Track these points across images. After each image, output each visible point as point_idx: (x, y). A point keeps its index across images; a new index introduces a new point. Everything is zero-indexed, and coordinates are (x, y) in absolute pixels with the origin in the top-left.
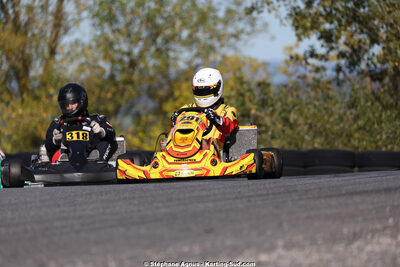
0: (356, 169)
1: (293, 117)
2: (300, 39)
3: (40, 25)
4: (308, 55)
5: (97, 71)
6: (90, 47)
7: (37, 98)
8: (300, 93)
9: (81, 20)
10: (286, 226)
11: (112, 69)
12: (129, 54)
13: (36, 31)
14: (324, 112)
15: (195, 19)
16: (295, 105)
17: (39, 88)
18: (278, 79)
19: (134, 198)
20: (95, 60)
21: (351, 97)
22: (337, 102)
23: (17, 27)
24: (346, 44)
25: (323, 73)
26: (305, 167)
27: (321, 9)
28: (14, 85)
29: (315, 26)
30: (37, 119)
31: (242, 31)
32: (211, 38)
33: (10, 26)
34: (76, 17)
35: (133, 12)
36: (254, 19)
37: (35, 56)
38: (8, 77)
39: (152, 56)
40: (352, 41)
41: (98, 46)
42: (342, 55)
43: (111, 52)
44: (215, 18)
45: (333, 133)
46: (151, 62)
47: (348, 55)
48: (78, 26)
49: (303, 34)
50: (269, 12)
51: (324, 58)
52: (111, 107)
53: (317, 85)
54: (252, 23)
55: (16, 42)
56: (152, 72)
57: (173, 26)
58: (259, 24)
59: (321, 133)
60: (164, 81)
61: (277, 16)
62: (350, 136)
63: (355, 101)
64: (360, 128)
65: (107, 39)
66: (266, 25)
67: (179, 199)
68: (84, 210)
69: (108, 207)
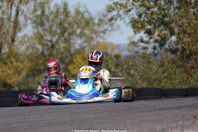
0: (163, 97)
1: (132, 72)
2: (135, 33)
3: (7, 27)
4: (140, 41)
5: (35, 50)
6: (32, 38)
7: (5, 63)
8: (136, 60)
9: (27, 25)
10: (129, 126)
11: (43, 49)
12: (51, 41)
13: (5, 30)
14: (148, 69)
15: (83, 24)
16: (133, 66)
17: (6, 58)
18: (125, 53)
19: (53, 112)
20: (34, 44)
21: (161, 61)
22: (154, 64)
24: (158, 36)
25: (147, 50)
27: (146, 19)
29: (143, 27)
30: (6, 74)
31: (107, 30)
32: (91, 33)
34: (25, 23)
35: (53, 20)
36: (113, 24)
37: (4, 43)
39: (63, 42)
40: (161, 34)
41: (36, 37)
42: (156, 41)
43: (42, 41)
44: (94, 23)
45: (152, 80)
46: (62, 45)
47: (159, 41)
48: (26, 27)
49: (137, 31)
50: (120, 20)
51: (147, 42)
52: (42, 68)
53: (144, 57)
54: (112, 26)
56: (62, 50)
57: (73, 27)
58: (115, 26)
59: (146, 79)
60: (68, 55)
61: (124, 22)
62: (160, 81)
63: (163, 63)
64: (165, 77)
65: (40, 34)
66: (118, 26)
67: (76, 113)
68: (29, 118)
69: (41, 117)
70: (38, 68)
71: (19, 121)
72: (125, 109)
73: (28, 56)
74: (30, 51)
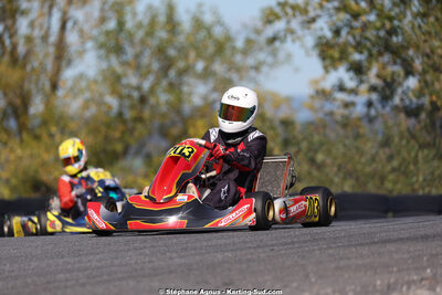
0: (390, 214)
1: (320, 157)
2: (326, 69)
3: (41, 57)
4: (336, 88)
5: (104, 109)
6: (95, 81)
7: (37, 138)
8: (328, 131)
9: (84, 51)
10: (313, 280)
11: (121, 106)
12: (139, 88)
13: (36, 64)
14: (354, 151)
15: (211, 49)
16: (322, 144)
17: (40, 126)
18: (303, 116)
19: (145, 248)
20: (101, 95)
21: (384, 135)
22: (368, 140)
23: (15, 60)
24: (378, 76)
25: (351, 109)
27: (350, 39)
28: (12, 123)
29: (343, 56)
31: (263, 63)
33: (6, 58)
34: (80, 49)
35: (143, 42)
36: (276, 49)
37: (34, 91)
38: (5, 115)
39: (165, 91)
40: (384, 73)
41: (105, 79)
42: (373, 89)
43: (118, 87)
44: (234, 48)
45: (364, 175)
46: (163, 98)
47: (380, 89)
48: (82, 59)
49: (331, 65)
50: (293, 41)
51: (354, 92)
52: (119, 147)
53: (346, 123)
54: (274, 54)
55: (14, 76)
56: (164, 109)
57: (186, 57)
58: (281, 55)
59: (351, 175)
60: (177, 119)
61: (303, 46)
62: (383, 179)
63: (388, 139)
64: (393, 170)
65: (113, 73)
66: (289, 57)
67: (195, 249)
68: (90, 261)
69: (117, 258)
70: (109, 148)
71: (69, 267)
72: (305, 242)
73: (87, 123)
74: (93, 110)
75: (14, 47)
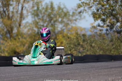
0: (113, 60)
1: (93, 45)
2: (95, 20)
3: (16, 17)
4: (98, 26)
5: (33, 31)
6: (31, 24)
7: (15, 39)
8: (95, 38)
11: (38, 30)
12: (43, 26)
13: (15, 19)
14: (103, 43)
15: (63, 15)
16: (94, 41)
17: (16, 36)
18: (88, 33)
19: (45, 69)
20: (33, 28)
21: (111, 38)
22: (107, 40)
23: (9, 18)
24: (109, 22)
25: (102, 31)
26: (97, 60)
27: (101, 12)
28: (8, 35)
29: (100, 17)
30: (15, 46)
31: (77, 19)
32: (68, 21)
33: (7, 17)
34: (27, 15)
35: (44, 13)
36: (81, 15)
37: (14, 27)
38: (6, 33)
39: (50, 27)
40: (111, 21)
41: (34, 23)
42: (108, 26)
43: (38, 25)
44: (69, 15)
45: (105, 49)
47: (110, 26)
48: (27, 17)
50: (86, 13)
51: (102, 27)
53: (100, 35)
54: (80, 16)
55: (9, 22)
57: (56, 17)
58: (82, 17)
59: (102, 49)
60: (54, 34)
61: (88, 14)
62: (111, 51)
63: (112, 40)
64: (114, 48)
65: (36, 21)
66: (85, 17)
67: (59, 70)
68: (30, 73)
69: (37, 72)
71: (24, 75)
72: (89, 68)
73: (29, 35)
74: (30, 31)
75: (9, 14)
